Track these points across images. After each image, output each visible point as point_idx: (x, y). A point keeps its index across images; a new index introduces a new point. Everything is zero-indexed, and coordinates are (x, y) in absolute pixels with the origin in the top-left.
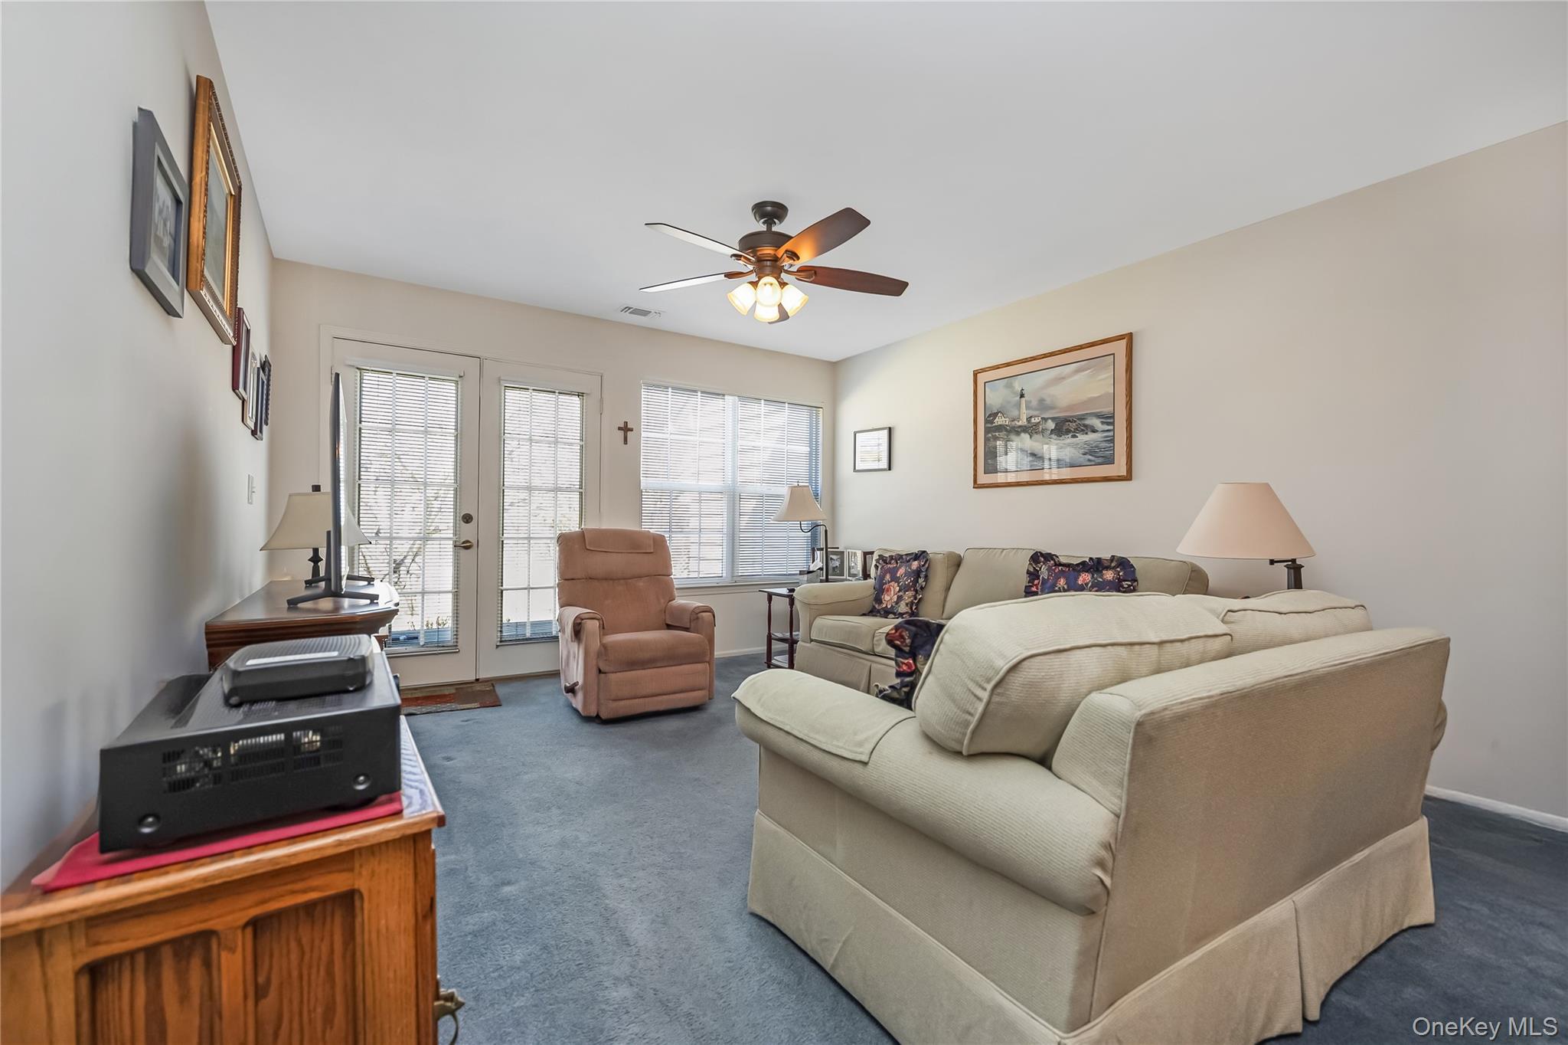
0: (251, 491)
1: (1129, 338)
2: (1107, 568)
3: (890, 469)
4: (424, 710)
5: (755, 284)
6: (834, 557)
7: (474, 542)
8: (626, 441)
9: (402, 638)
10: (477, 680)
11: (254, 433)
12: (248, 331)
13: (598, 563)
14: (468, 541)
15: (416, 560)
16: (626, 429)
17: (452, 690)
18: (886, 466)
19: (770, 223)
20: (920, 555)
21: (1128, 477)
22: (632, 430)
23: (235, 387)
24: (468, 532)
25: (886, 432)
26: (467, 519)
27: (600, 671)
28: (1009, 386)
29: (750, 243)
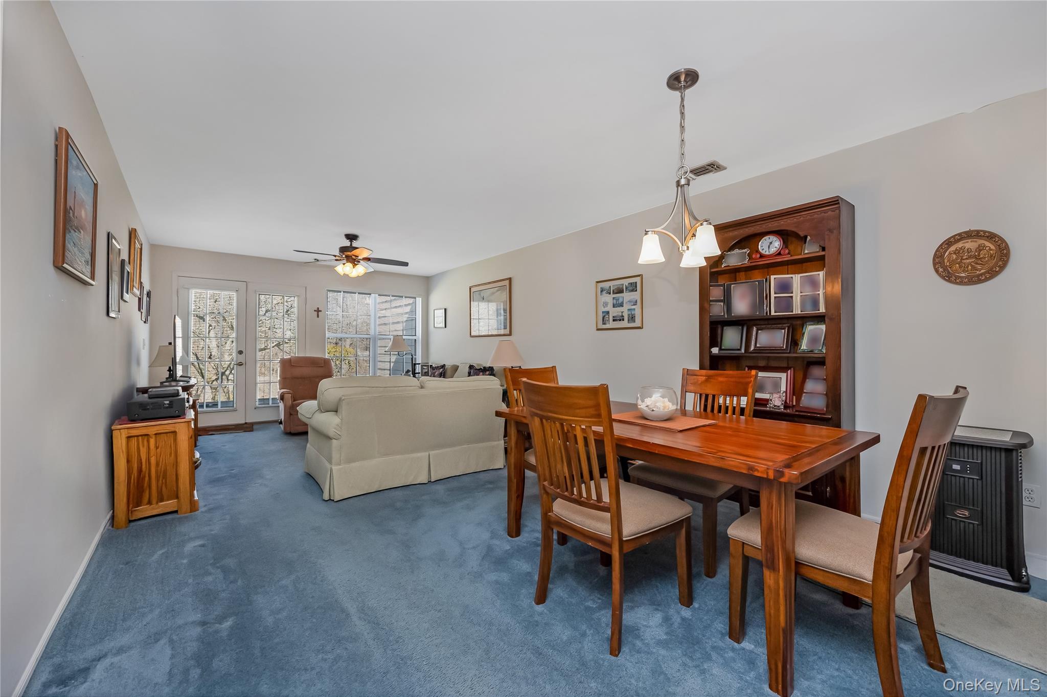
0: (144, 345)
1: (510, 279)
2: (488, 370)
3: (445, 327)
4: (219, 433)
5: (344, 264)
6: (425, 367)
7: (244, 362)
8: (318, 316)
9: (210, 405)
10: (246, 423)
11: (145, 322)
12: (143, 287)
13: (298, 372)
14: (241, 363)
15: (233, 372)
16: (318, 311)
17: (233, 427)
18: (444, 326)
19: (351, 241)
20: (443, 366)
21: (510, 334)
22: (321, 311)
23: (139, 310)
24: (241, 358)
25: (444, 310)
26: (240, 352)
27: (291, 414)
28: (480, 294)
29: (343, 250)
